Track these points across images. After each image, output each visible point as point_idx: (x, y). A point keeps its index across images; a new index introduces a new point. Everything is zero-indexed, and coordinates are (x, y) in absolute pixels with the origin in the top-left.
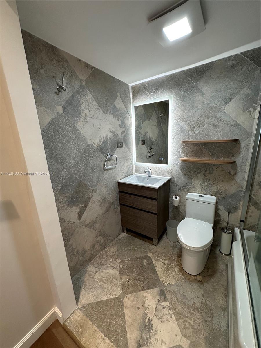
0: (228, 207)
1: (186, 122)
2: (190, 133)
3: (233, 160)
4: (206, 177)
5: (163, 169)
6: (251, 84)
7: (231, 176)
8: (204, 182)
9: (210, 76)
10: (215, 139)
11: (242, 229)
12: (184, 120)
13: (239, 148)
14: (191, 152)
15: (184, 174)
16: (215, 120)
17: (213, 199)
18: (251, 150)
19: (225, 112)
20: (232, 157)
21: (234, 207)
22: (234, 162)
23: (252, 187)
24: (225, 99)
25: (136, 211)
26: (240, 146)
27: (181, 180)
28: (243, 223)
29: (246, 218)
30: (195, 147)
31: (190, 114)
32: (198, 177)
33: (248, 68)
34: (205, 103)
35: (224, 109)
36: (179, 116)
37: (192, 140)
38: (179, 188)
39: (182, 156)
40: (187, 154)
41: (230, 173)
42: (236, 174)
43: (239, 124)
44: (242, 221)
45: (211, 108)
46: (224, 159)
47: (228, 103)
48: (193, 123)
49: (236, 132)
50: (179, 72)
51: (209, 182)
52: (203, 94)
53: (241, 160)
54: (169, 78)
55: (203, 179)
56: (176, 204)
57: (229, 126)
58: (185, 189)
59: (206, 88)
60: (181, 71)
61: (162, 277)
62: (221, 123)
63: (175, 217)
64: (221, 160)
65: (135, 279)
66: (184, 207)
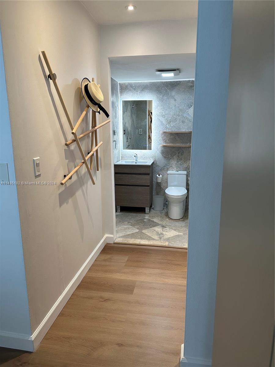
1: (164, 118)
2: (167, 126)
4: (179, 158)
5: (147, 155)
8: (178, 162)
9: (179, 89)
10: (184, 131)
12: (163, 116)
14: (169, 140)
15: (164, 157)
16: (183, 118)
17: (185, 172)
24: (188, 105)
25: (131, 187)
27: (161, 161)
30: (171, 136)
31: (167, 112)
32: (173, 158)
34: (177, 106)
35: (188, 112)
36: (160, 113)
37: (169, 131)
38: (160, 168)
39: (162, 143)
40: (166, 142)
45: (181, 110)
47: (190, 108)
48: (169, 119)
50: (159, 82)
51: (181, 161)
52: (175, 100)
54: (151, 85)
55: (178, 159)
56: (159, 181)
57: (191, 122)
58: (166, 168)
59: (177, 96)
60: (161, 82)
61: (160, 223)
62: (186, 120)
63: (157, 194)
64: (188, 145)
65: (143, 226)
66: (165, 184)
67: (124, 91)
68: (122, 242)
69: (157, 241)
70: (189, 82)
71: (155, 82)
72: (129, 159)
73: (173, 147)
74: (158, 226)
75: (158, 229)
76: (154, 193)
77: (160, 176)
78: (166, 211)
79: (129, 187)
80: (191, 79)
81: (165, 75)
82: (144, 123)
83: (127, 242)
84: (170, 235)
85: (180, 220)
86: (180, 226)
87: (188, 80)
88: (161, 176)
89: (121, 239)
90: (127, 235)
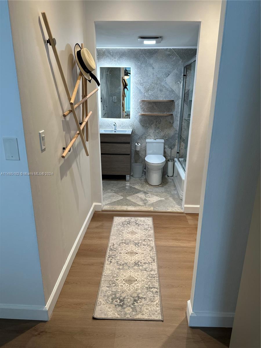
0: (170, 145)
1: (143, 86)
2: (146, 94)
3: (171, 113)
4: (157, 126)
5: (126, 123)
6: (178, 68)
7: (171, 124)
8: (155, 130)
9: (157, 57)
10: (162, 100)
11: (178, 158)
12: (141, 84)
13: (174, 106)
14: (147, 109)
15: (142, 126)
16: (161, 87)
17: (163, 141)
18: (180, 107)
19: (166, 82)
20: (171, 111)
21: (173, 145)
22: (172, 115)
23: (181, 130)
24: (166, 74)
25: (112, 156)
26: (175, 104)
27: (140, 130)
28: (178, 154)
29: (180, 150)
30: (149, 105)
31: (145, 80)
32: (151, 127)
33: (176, 58)
34: (155, 74)
35: (165, 80)
36: (138, 81)
37: (147, 99)
38: (139, 137)
39: (141, 112)
40: (144, 110)
41: (170, 122)
42: (173, 123)
43: (173, 91)
44: (178, 153)
45: (158, 79)
46: (167, 113)
47: (167, 77)
48: (148, 87)
49: (172, 96)
50: (137, 49)
51: (159, 130)
52: (153, 68)
53: (175, 114)
54: (129, 51)
55: (155, 128)
56: (138, 149)
57: (168, 91)
58: (143, 137)
59: (155, 64)
60: (139, 49)
61: (142, 189)
62: (164, 89)
63: (136, 162)
64: (165, 114)
65: (126, 193)
66: (143, 152)
67: (101, 57)
68: (110, 209)
69: (143, 207)
70: (167, 50)
71: (133, 49)
72: (107, 128)
73: (152, 116)
74: (141, 192)
75: (141, 195)
76: (132, 161)
77: (138, 144)
78: (145, 178)
79: (110, 156)
80: (169, 48)
81: (147, 42)
82: (118, 91)
83: (115, 209)
84: (153, 201)
85: (159, 186)
86: (161, 191)
87: (166, 49)
88: (140, 144)
89: (109, 206)
90: (113, 202)
